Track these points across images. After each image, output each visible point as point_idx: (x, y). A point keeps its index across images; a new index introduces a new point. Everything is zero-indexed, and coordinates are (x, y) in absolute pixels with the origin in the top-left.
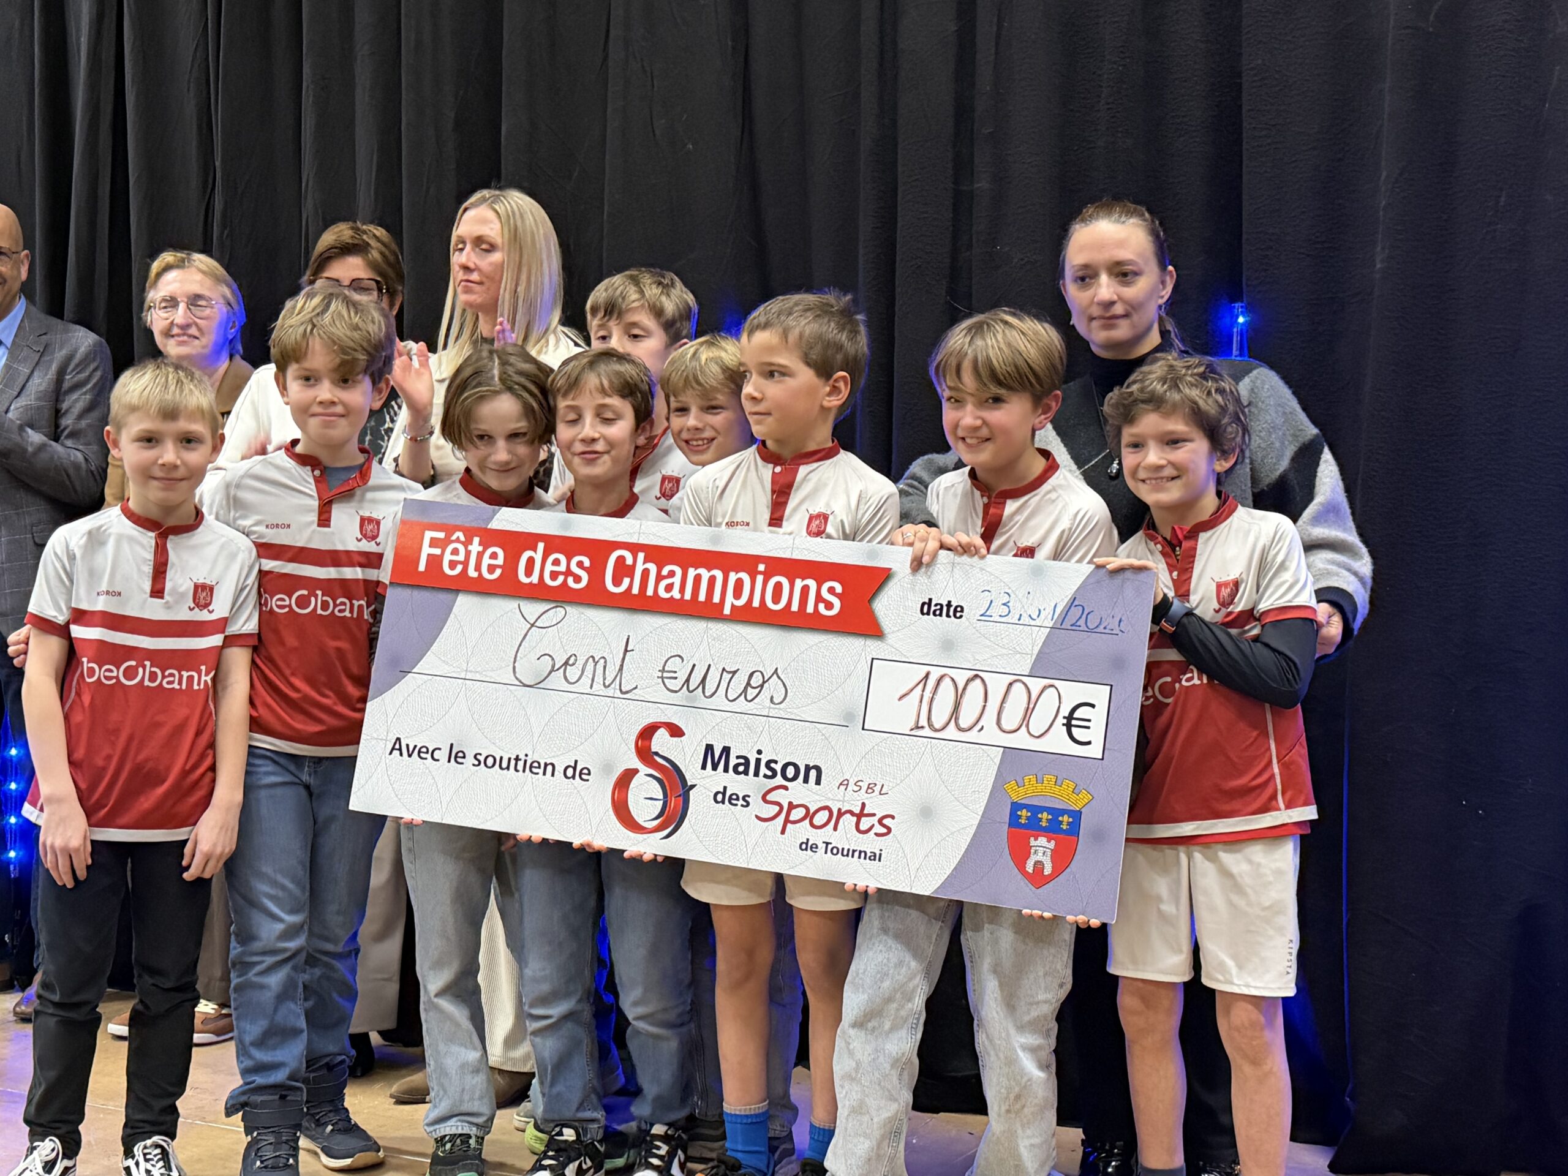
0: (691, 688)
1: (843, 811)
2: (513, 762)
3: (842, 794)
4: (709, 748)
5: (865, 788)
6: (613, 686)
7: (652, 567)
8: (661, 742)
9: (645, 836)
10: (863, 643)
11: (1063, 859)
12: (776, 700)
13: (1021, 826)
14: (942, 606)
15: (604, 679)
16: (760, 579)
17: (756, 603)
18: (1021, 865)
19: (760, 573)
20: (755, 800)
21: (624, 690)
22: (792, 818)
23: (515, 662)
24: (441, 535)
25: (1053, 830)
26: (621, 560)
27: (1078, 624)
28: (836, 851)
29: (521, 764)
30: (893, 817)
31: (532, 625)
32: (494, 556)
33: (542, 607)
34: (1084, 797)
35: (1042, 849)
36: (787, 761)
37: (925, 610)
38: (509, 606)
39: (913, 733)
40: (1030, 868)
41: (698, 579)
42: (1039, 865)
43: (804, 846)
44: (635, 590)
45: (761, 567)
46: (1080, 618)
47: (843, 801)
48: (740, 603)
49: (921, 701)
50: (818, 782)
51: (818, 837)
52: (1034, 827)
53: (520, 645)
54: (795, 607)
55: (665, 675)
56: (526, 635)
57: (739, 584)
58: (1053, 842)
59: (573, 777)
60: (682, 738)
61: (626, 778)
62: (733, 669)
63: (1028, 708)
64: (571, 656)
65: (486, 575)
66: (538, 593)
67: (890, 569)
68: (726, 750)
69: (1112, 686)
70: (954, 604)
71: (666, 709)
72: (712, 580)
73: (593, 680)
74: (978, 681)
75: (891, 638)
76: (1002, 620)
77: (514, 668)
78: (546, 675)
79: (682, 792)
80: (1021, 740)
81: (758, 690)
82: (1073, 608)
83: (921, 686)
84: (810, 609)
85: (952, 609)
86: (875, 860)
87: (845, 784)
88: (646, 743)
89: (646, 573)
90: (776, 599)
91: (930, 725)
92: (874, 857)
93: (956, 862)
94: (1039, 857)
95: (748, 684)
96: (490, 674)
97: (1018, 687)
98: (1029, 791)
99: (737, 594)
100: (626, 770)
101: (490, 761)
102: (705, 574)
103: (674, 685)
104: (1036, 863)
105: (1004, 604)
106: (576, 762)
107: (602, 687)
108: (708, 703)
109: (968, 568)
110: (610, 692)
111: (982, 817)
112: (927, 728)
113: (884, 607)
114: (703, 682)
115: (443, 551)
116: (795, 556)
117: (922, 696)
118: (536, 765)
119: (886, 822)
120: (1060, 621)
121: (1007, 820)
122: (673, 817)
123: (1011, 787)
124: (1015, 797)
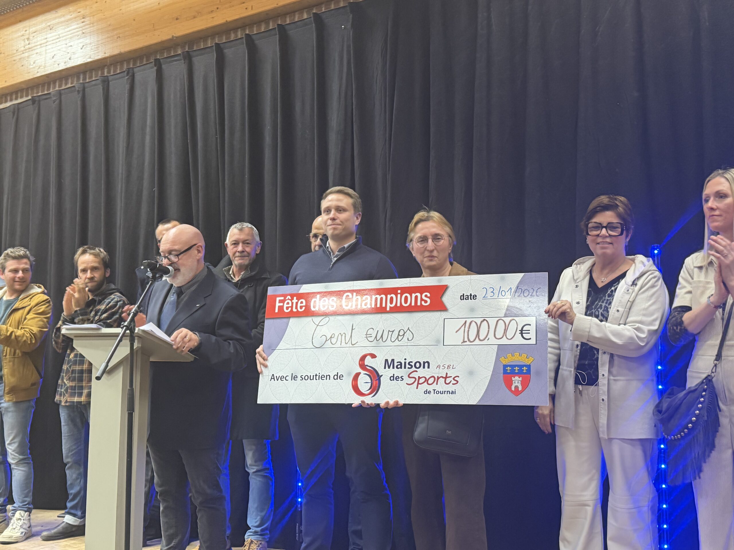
0: (378, 339)
1: (439, 377)
2: (315, 377)
3: (438, 370)
4: (386, 361)
5: (446, 367)
6: (349, 343)
7: (359, 298)
8: (368, 361)
9: (365, 397)
10: (440, 313)
11: (525, 384)
12: (410, 339)
13: (509, 373)
14: (468, 296)
15: (345, 341)
16: (399, 296)
17: (399, 305)
18: (510, 389)
19: (399, 293)
20: (406, 377)
21: (353, 343)
22: (420, 382)
23: (312, 340)
24: (282, 298)
25: (520, 373)
28: (438, 392)
29: (317, 377)
30: (458, 377)
31: (318, 325)
32: (302, 303)
33: (321, 318)
34: (531, 359)
35: (517, 381)
36: (416, 361)
37: (462, 298)
38: (309, 319)
39: (463, 344)
40: (513, 389)
41: (376, 299)
42: (516, 387)
43: (426, 392)
44: (354, 307)
45: (399, 291)
47: (439, 373)
48: (393, 305)
49: (464, 332)
50: (429, 367)
51: (430, 388)
52: (513, 373)
53: (314, 333)
54: (413, 304)
55: (368, 336)
56: (316, 329)
57: (392, 299)
58: (521, 378)
59: (337, 379)
60: (376, 358)
61: (356, 376)
62: (392, 330)
63: (505, 329)
64: (332, 335)
65: (299, 310)
66: (319, 314)
67: (447, 285)
68: (393, 360)
69: (536, 317)
70: (473, 294)
71: (369, 348)
72: (381, 299)
73: (341, 342)
74: (485, 321)
75: (450, 310)
76: (492, 298)
77: (312, 342)
78: (324, 343)
79: (377, 378)
80: (504, 341)
81: (403, 336)
82: (517, 289)
83: (464, 326)
84: (419, 304)
85: (472, 297)
86: (453, 394)
87: (439, 367)
88: (363, 362)
89: (357, 300)
90: (406, 302)
91: (469, 340)
92: (453, 393)
93: (485, 390)
94: (516, 384)
95: (399, 335)
96: (304, 345)
97: (501, 321)
98: (510, 359)
99: (391, 302)
100: (356, 373)
101: (306, 378)
102: (379, 297)
103: (370, 339)
104: (515, 387)
105: (492, 292)
106: (338, 373)
107: (345, 344)
108: (384, 344)
109: (476, 281)
110: (348, 345)
111: (493, 372)
112: (468, 341)
113: (446, 299)
114: (382, 336)
115: (284, 304)
116: (411, 286)
117: (465, 330)
118: (323, 376)
119: (456, 379)
120: (513, 295)
121: (502, 372)
122: (375, 388)
123: (502, 359)
124: (504, 363)
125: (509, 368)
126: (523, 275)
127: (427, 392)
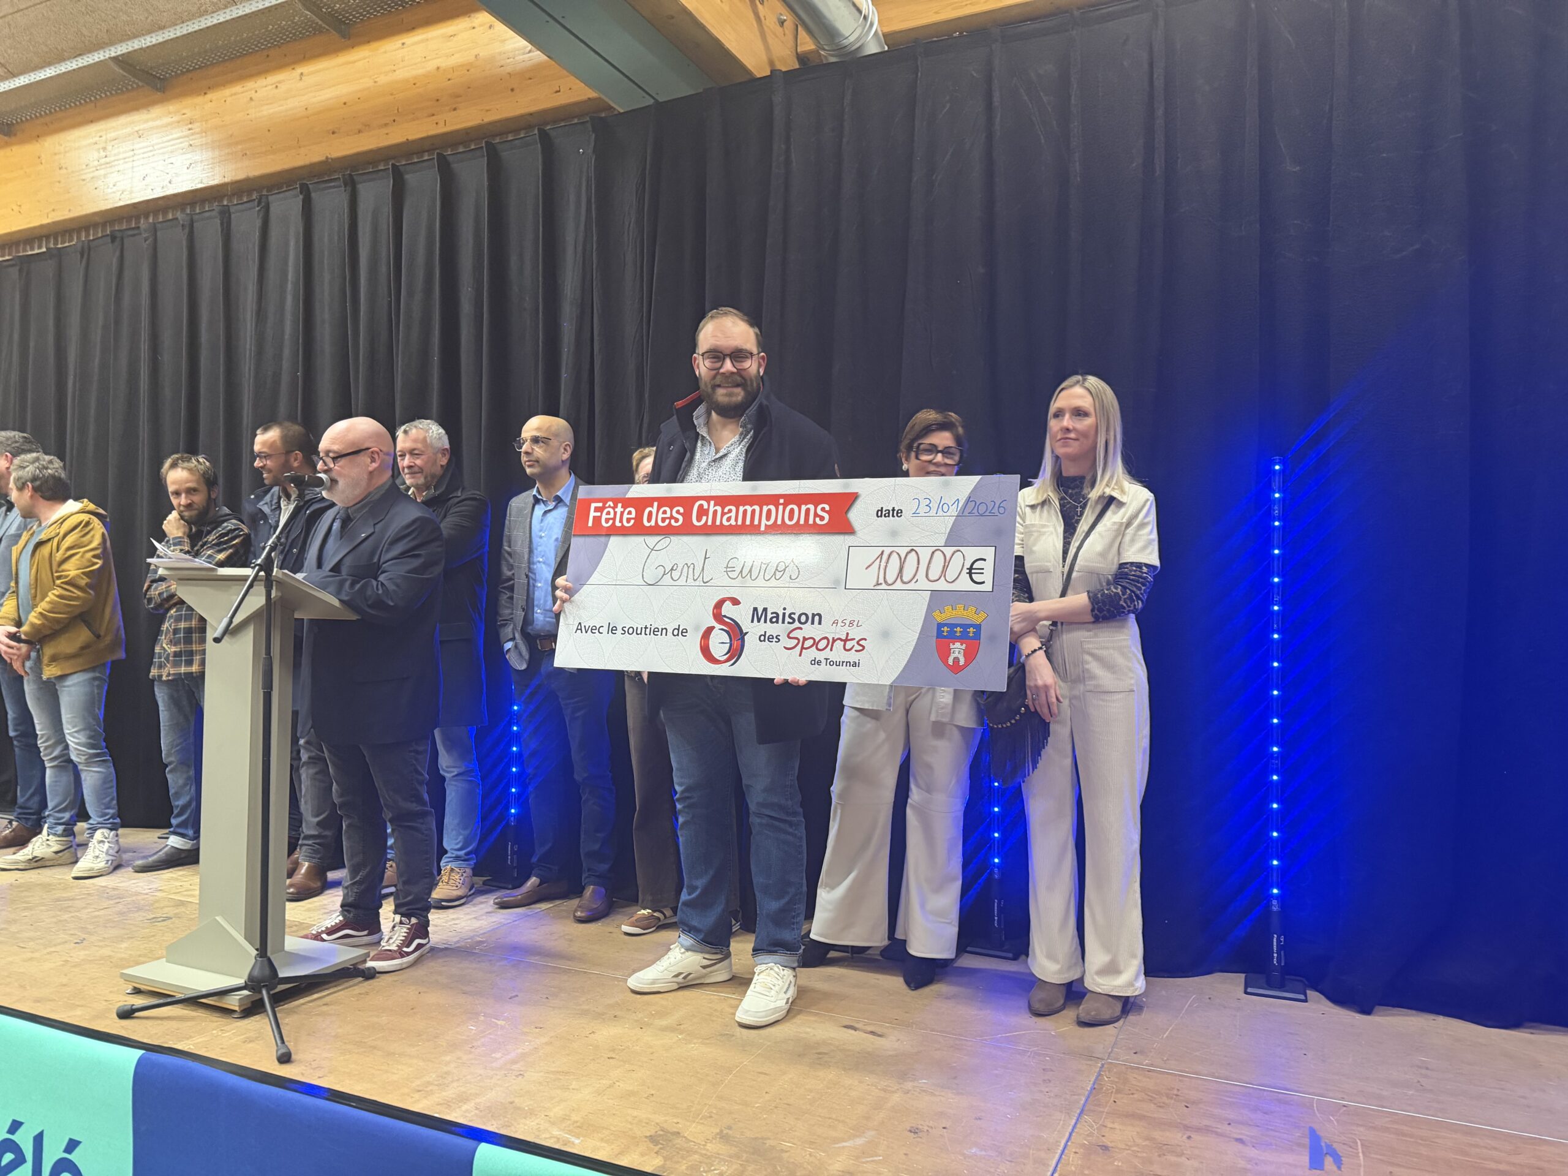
0: (744, 576)
1: (835, 639)
2: (644, 630)
3: (835, 628)
4: (755, 609)
5: (847, 624)
6: (699, 579)
7: (719, 508)
8: (728, 609)
9: (720, 665)
10: (843, 538)
11: (970, 655)
12: (793, 578)
13: (945, 637)
14: (889, 510)
15: (694, 576)
16: (781, 508)
17: (779, 522)
18: (945, 662)
19: (781, 504)
20: (783, 638)
21: (705, 580)
22: (805, 646)
23: (643, 572)
24: (600, 505)
25: (963, 638)
26: (701, 506)
27: (973, 511)
28: (832, 663)
29: (648, 630)
30: (865, 639)
31: (652, 550)
32: (630, 513)
33: (657, 538)
34: (983, 615)
35: (957, 650)
36: (801, 612)
37: (879, 515)
38: (640, 539)
39: (876, 588)
40: (951, 662)
41: (745, 512)
42: (956, 660)
43: (813, 662)
44: (710, 523)
45: (782, 501)
46: (974, 507)
47: (835, 633)
48: (770, 523)
49: (879, 568)
50: (820, 623)
51: (820, 656)
52: (952, 637)
53: (646, 562)
54: (802, 522)
55: (728, 569)
56: (649, 555)
57: (769, 512)
58: (964, 645)
59: (678, 635)
60: (740, 605)
61: (708, 632)
62: (767, 562)
63: (944, 566)
64: (674, 565)
65: (625, 524)
66: (655, 531)
68: (765, 610)
69: (994, 547)
70: (896, 509)
71: (730, 589)
72: (753, 511)
73: (687, 577)
74: (913, 553)
75: (859, 534)
76: (926, 515)
77: (643, 575)
78: (660, 577)
79: (740, 637)
80: (942, 585)
81: (783, 572)
82: (969, 503)
83: (879, 559)
84: (811, 522)
85: (895, 512)
87: (835, 622)
88: (719, 611)
89: (715, 512)
90: (791, 518)
91: (886, 582)
92: (855, 665)
93: (905, 663)
94: (956, 655)
95: (777, 569)
96: (630, 581)
97: (938, 554)
98: (947, 615)
99: (768, 518)
100: (708, 627)
101: (631, 631)
102: (749, 509)
103: (733, 575)
104: (955, 658)
105: (927, 505)
106: (679, 626)
107: (693, 581)
108: (755, 583)
109: (903, 486)
110: (697, 583)
111: (920, 634)
112: (884, 584)
113: (855, 515)
114: (750, 571)
115: (602, 514)
116: (801, 492)
117: (880, 565)
118: (656, 630)
119: (861, 643)
120: (961, 512)
121: (935, 634)
122: (735, 652)
123: (936, 614)
124: (939, 620)
125: (946, 629)
126: (979, 479)
127: (815, 662)
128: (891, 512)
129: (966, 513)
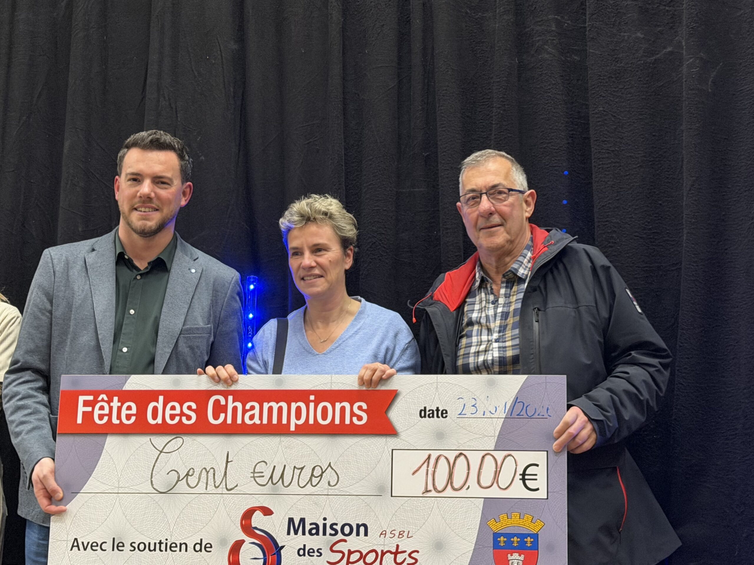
0: (274, 482)
1: (384, 551)
2: (158, 546)
3: (383, 540)
4: (291, 520)
5: (397, 534)
6: (221, 486)
7: (239, 405)
8: (258, 520)
10: (385, 440)
12: (332, 483)
13: (502, 548)
14: (433, 411)
15: (215, 482)
16: (312, 405)
17: (311, 421)
19: (312, 401)
20: (326, 551)
21: (229, 487)
22: (351, 560)
23: (152, 478)
25: (521, 548)
26: (217, 402)
27: (522, 414)
29: (163, 547)
30: (418, 552)
31: (161, 452)
33: (166, 439)
34: (539, 524)
35: (516, 562)
36: (343, 523)
37: (423, 414)
38: (143, 441)
39: (425, 495)
41: (270, 409)
44: (229, 421)
45: (312, 398)
46: (522, 410)
47: (384, 545)
48: (301, 422)
49: (427, 474)
50: (366, 534)
52: (510, 548)
53: (154, 466)
54: (337, 421)
55: (256, 475)
56: (158, 458)
57: (299, 409)
58: (523, 556)
59: (201, 550)
60: (273, 515)
61: (237, 546)
62: (301, 467)
63: (496, 471)
64: (190, 469)
65: (125, 421)
66: (163, 429)
67: (397, 390)
68: (302, 520)
69: (547, 451)
70: (441, 409)
71: (259, 497)
72: (280, 409)
73: (207, 484)
74: (462, 458)
75: (403, 435)
76: (473, 416)
77: (152, 482)
78: (174, 484)
79: (275, 552)
80: (494, 493)
81: (320, 478)
82: (517, 403)
83: (426, 464)
84: (347, 422)
85: (440, 413)
87: (383, 534)
88: (248, 522)
89: (235, 409)
90: (324, 417)
91: (435, 488)
95: (312, 475)
96: (136, 487)
97: (488, 459)
98: (504, 524)
99: (298, 417)
100: (236, 541)
101: (142, 547)
102: (275, 406)
103: (261, 481)
105: (473, 406)
106: (201, 540)
107: (214, 488)
108: (288, 491)
109: (447, 385)
111: (476, 545)
112: (433, 491)
113: (396, 415)
114: (282, 477)
115: (93, 409)
116: (333, 388)
117: (427, 470)
119: (413, 555)
120: (510, 413)
121: (492, 545)
124: (495, 530)
125: (502, 539)
126: (525, 379)
128: (435, 413)
129: (514, 415)
